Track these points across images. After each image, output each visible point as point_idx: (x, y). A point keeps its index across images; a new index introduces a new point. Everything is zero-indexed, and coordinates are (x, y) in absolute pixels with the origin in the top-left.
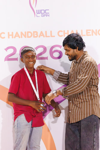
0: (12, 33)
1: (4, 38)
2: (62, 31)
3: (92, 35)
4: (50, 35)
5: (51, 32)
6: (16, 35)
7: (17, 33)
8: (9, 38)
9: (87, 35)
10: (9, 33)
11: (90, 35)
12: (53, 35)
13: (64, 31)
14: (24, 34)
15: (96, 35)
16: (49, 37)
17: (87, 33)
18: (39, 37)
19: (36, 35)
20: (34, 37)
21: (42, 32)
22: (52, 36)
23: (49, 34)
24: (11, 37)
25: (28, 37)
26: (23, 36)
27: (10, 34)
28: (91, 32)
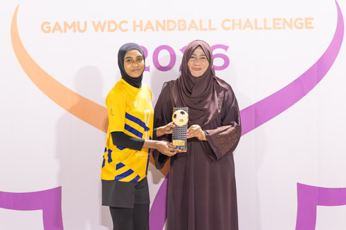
0: (141, 22)
1: (126, 30)
2: (229, 21)
3: (284, 28)
4: (208, 27)
5: (210, 21)
6: (147, 24)
7: (149, 22)
8: (135, 30)
9: (275, 28)
10: (134, 22)
11: (280, 28)
12: (213, 27)
13: (233, 20)
14: (162, 24)
15: (291, 28)
16: (206, 29)
17: (274, 24)
18: (189, 30)
19: (182, 27)
20: (180, 29)
21: (193, 22)
22: (210, 29)
23: (205, 25)
24: (138, 29)
25: (169, 30)
26: (159, 27)
27: (138, 23)
28: (281, 22)
